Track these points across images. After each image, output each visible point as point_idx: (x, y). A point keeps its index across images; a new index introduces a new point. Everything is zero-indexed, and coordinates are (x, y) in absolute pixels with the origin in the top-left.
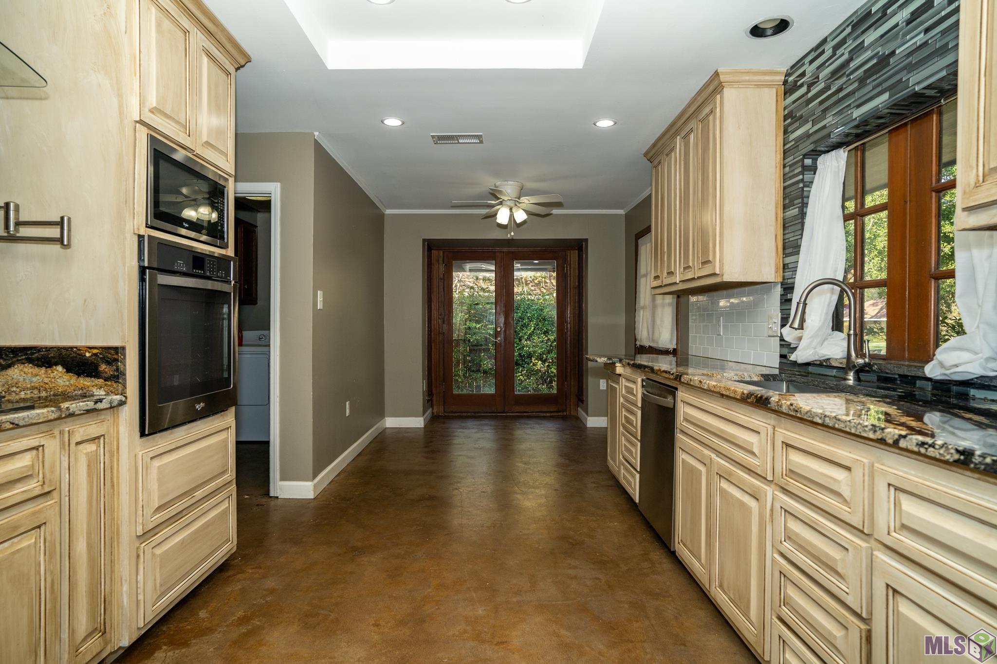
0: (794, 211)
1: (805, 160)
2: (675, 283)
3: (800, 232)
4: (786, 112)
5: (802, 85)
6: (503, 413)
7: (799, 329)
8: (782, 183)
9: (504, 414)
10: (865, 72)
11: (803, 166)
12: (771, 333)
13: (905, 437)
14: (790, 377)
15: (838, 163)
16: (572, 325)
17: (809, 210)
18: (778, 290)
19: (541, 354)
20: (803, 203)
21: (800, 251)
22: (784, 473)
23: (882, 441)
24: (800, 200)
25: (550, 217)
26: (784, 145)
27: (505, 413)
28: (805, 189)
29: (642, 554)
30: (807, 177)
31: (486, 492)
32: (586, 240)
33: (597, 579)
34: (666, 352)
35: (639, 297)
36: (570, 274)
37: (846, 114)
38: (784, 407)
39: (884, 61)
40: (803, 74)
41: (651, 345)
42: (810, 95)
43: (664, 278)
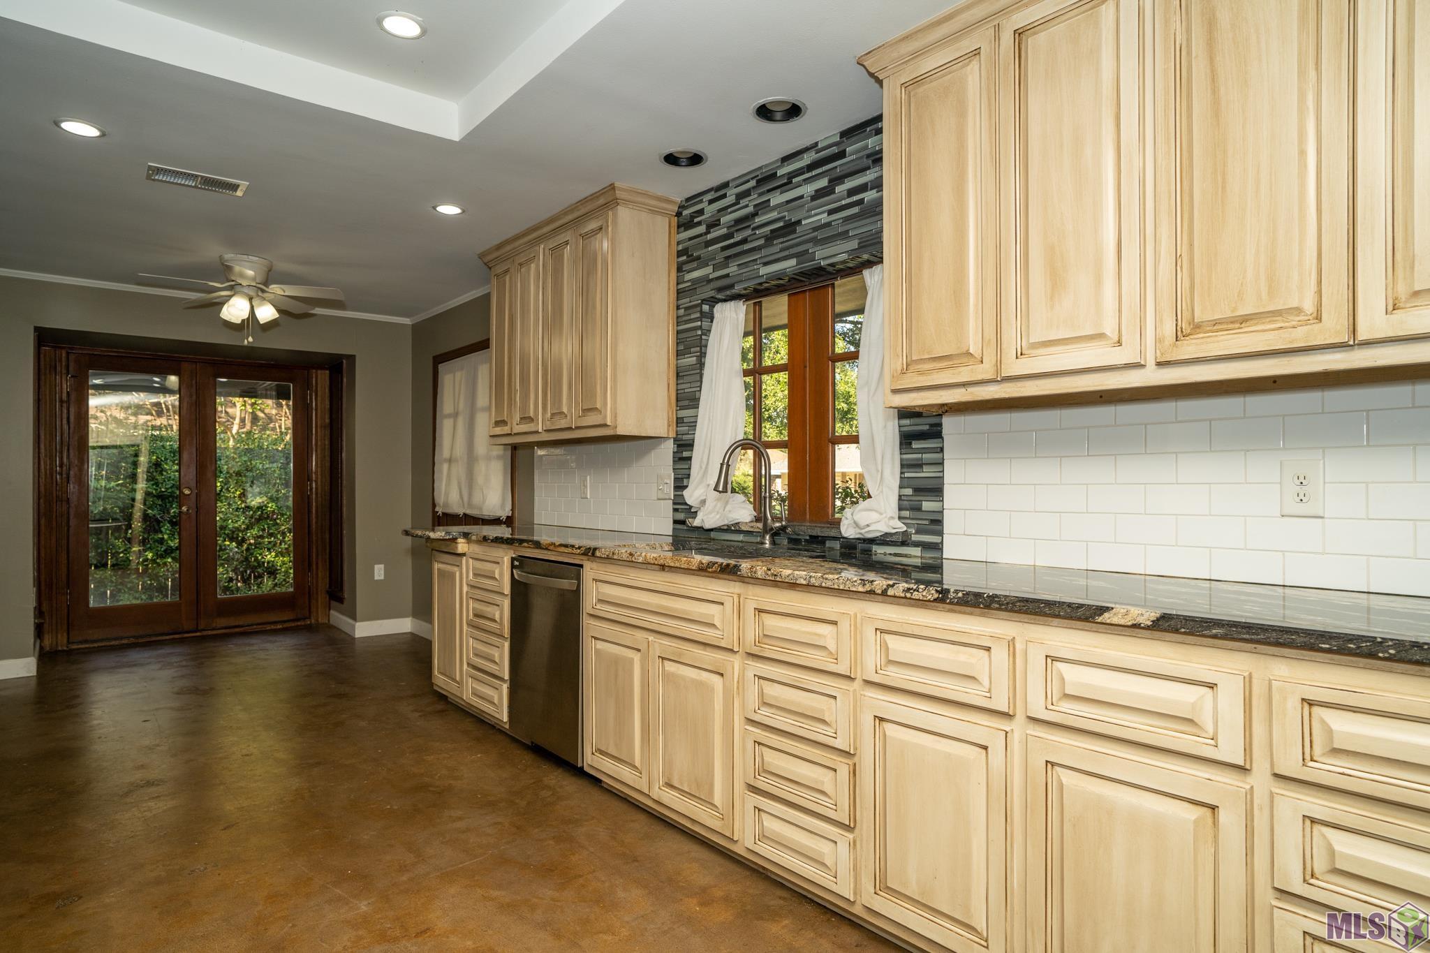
0: (691, 360)
1: (703, 306)
2: (537, 432)
3: (699, 384)
4: (680, 247)
5: (699, 223)
6: (196, 632)
7: (723, 492)
8: (675, 327)
9: (198, 634)
10: (772, 231)
11: (701, 312)
12: (661, 496)
13: (892, 586)
14: (700, 544)
15: (737, 315)
16: (319, 483)
17: (708, 361)
18: (669, 447)
19: (233, 532)
20: (701, 351)
21: (699, 404)
22: (757, 640)
23: (872, 592)
24: (699, 348)
25: (312, 319)
26: (678, 284)
27: (200, 631)
28: (704, 337)
29: (534, 783)
30: (705, 324)
31: (251, 755)
32: (352, 358)
33: (495, 823)
34: (496, 521)
35: (441, 445)
36: (316, 405)
37: (752, 268)
38: (759, 573)
39: (791, 227)
40: (701, 212)
41: (468, 512)
42: (709, 237)
43: (515, 423)
